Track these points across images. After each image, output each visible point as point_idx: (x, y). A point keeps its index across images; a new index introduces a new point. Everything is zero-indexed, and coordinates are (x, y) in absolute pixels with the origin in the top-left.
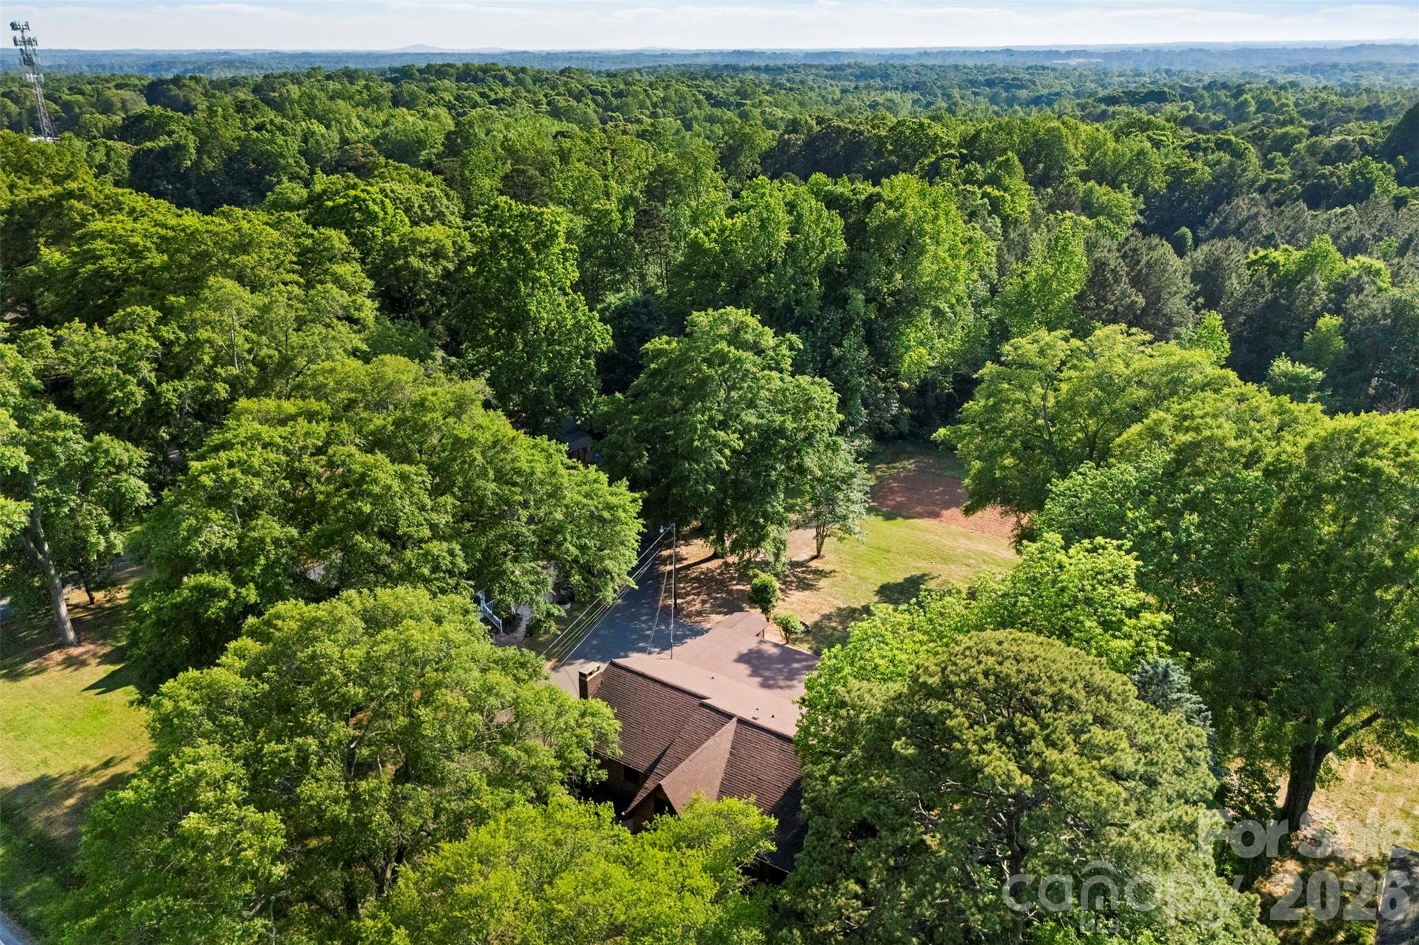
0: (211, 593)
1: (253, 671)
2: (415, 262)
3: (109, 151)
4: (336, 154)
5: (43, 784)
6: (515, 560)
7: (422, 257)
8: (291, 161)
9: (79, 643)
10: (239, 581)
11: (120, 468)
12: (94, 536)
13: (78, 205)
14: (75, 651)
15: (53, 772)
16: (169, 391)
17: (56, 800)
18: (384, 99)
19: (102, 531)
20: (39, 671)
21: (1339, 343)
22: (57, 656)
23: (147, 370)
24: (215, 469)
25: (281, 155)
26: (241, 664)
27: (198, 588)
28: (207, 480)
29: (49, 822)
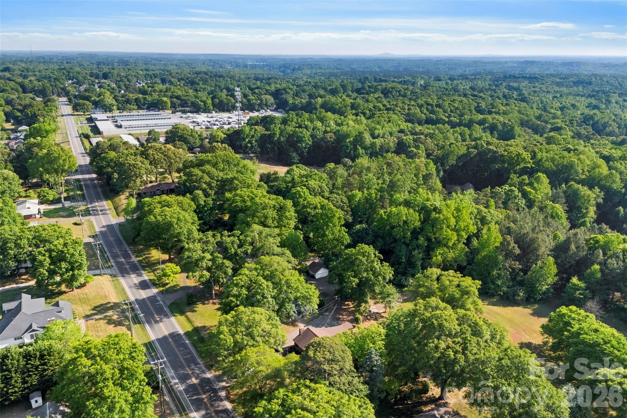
0: (232, 301)
1: (233, 317)
2: (309, 210)
3: (256, 130)
4: (322, 136)
5: (204, 327)
6: (288, 303)
7: (311, 209)
8: (307, 139)
9: (215, 299)
10: (237, 300)
11: (227, 267)
12: (221, 279)
13: (236, 182)
14: (215, 301)
15: (206, 325)
16: (239, 251)
17: (205, 331)
18: (348, 106)
19: (222, 278)
20: (208, 304)
21: (599, 275)
22: (211, 301)
23: (236, 246)
24: (237, 280)
25: (304, 137)
26: (231, 316)
27: (231, 300)
28: (235, 282)
29: (204, 334)
